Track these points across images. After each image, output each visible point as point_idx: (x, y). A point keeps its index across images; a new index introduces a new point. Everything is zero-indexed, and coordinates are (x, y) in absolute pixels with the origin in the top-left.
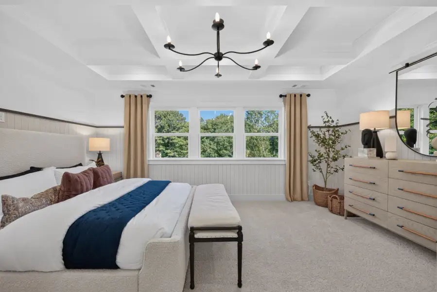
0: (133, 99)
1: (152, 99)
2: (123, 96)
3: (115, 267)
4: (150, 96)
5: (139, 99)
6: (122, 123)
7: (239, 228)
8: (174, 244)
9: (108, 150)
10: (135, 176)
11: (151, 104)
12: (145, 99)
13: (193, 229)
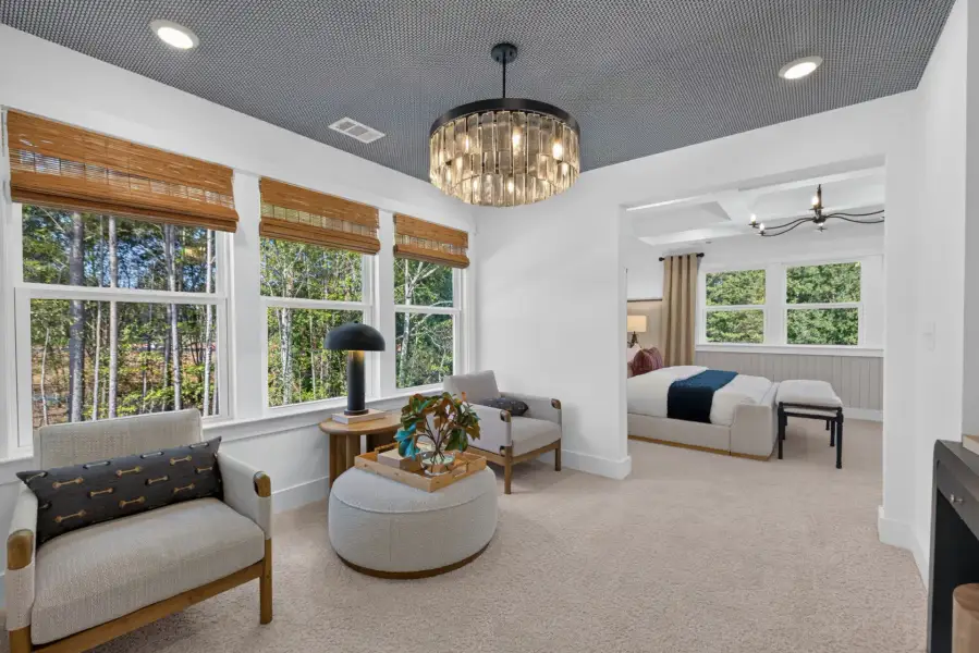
0: (676, 261)
1: (703, 259)
2: (661, 259)
3: (708, 421)
4: (702, 255)
5: (685, 261)
6: (659, 296)
7: (840, 409)
8: (765, 409)
9: (643, 329)
10: (677, 363)
11: (702, 265)
12: (693, 260)
13: (781, 404)
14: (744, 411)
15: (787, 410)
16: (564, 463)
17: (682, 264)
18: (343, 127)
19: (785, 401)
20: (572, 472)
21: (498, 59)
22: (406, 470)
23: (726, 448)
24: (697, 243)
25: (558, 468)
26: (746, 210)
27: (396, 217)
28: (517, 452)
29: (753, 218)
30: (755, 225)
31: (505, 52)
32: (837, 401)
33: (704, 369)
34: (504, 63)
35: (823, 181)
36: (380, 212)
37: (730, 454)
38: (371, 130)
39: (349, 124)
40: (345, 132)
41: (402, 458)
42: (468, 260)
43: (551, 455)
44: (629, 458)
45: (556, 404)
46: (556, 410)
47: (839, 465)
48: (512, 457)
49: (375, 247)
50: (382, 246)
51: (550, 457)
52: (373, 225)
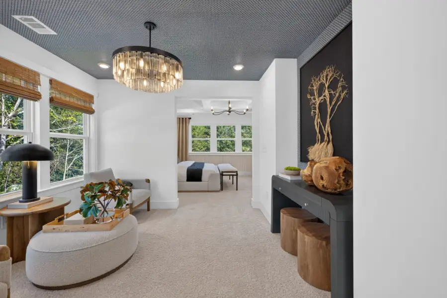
0: (181, 120)
1: (191, 120)
3: (201, 181)
4: (190, 118)
7: (237, 172)
11: (190, 122)
12: (187, 120)
13: (222, 172)
14: (212, 176)
15: (224, 174)
16: (151, 207)
17: (183, 121)
18: (26, 20)
19: (223, 171)
20: (155, 210)
21: (147, 27)
22: (88, 224)
23: (206, 189)
24: (188, 114)
25: (148, 210)
26: (209, 105)
27: (51, 81)
28: (135, 205)
29: (212, 108)
30: (212, 110)
31: (151, 26)
32: (235, 169)
33: (193, 162)
34: (150, 30)
35: (230, 100)
36: (41, 76)
37: (208, 191)
38: (47, 28)
39: (32, 20)
40: (25, 23)
41: (84, 218)
42: (94, 110)
43: (146, 204)
44: (178, 199)
45: (148, 181)
46: (148, 184)
47: (237, 190)
48: (132, 208)
49: (38, 97)
50: (42, 97)
51: (145, 206)
52: (36, 83)
